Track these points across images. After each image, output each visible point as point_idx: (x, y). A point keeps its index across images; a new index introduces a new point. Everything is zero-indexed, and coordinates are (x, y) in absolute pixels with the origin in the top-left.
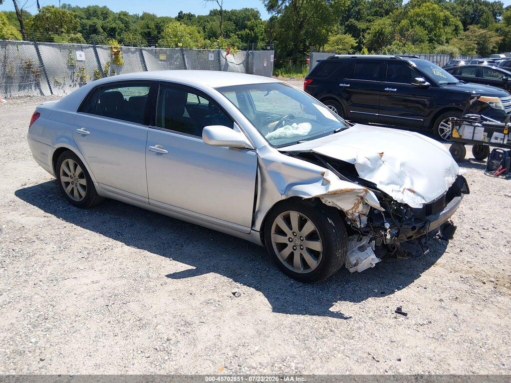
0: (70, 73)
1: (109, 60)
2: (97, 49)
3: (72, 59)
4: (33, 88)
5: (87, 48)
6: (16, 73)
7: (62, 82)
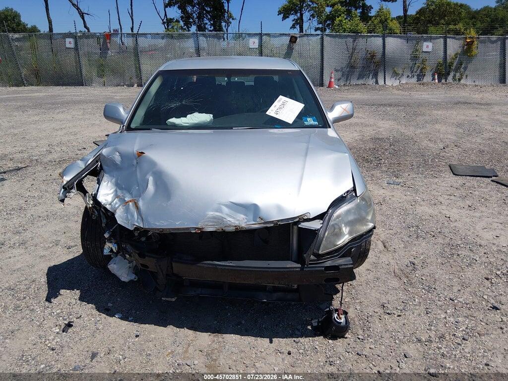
0: (411, 64)
1: (460, 51)
2: (448, 39)
3: (417, 50)
4: (371, 77)
5: (437, 38)
6: (360, 64)
7: (400, 72)
